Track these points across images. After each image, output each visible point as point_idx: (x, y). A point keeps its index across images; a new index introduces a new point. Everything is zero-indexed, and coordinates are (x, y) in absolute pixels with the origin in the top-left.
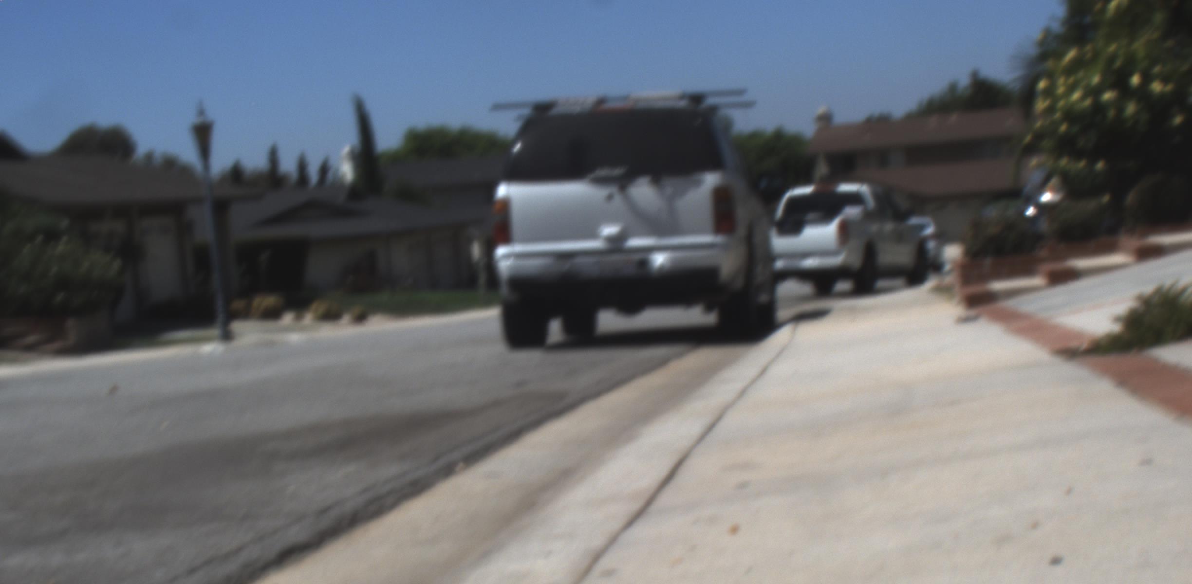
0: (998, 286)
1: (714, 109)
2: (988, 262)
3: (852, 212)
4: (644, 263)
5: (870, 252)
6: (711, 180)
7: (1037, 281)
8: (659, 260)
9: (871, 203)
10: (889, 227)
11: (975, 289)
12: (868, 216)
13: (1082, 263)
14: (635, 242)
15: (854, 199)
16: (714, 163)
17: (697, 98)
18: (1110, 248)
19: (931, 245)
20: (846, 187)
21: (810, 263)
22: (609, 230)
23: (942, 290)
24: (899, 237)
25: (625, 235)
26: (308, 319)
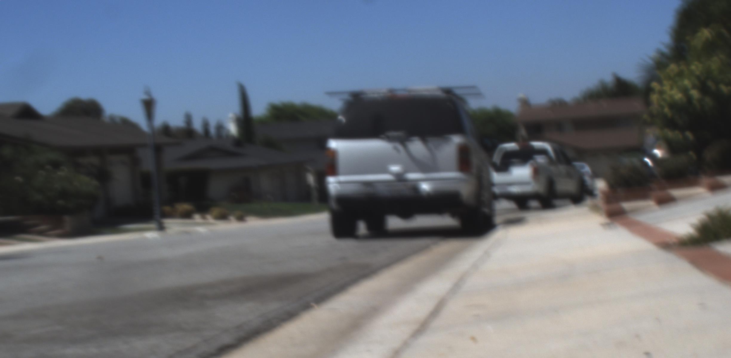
0: (626, 205)
3: (541, 160)
4: (415, 189)
5: (551, 184)
6: (457, 140)
7: (651, 203)
8: (425, 187)
9: (552, 155)
10: (562, 168)
11: (614, 207)
12: (551, 161)
13: (676, 192)
14: (412, 176)
15: (543, 152)
16: (459, 129)
17: (448, 91)
18: (693, 183)
19: (587, 179)
20: (537, 144)
21: (515, 190)
22: (395, 168)
24: (569, 175)
25: (407, 171)
26: (210, 218)
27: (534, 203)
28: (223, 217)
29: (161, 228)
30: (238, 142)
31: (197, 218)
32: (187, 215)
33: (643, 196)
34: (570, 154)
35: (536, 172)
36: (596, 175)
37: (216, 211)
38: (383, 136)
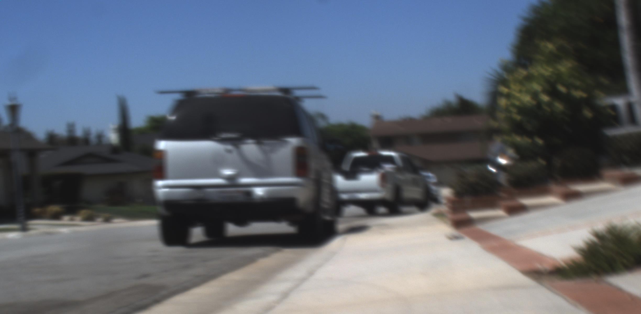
0: (474, 214)
1: (298, 99)
2: (468, 199)
3: (388, 167)
4: (249, 194)
5: (397, 190)
6: (294, 141)
7: (500, 212)
8: (259, 192)
9: (399, 162)
10: (409, 176)
11: (460, 216)
12: (399, 170)
13: (527, 201)
14: (245, 180)
15: (390, 160)
16: (297, 132)
17: (286, 91)
18: (544, 192)
19: (434, 188)
20: (386, 153)
21: (363, 196)
22: (228, 172)
23: (439, 215)
24: (415, 183)
25: (238, 175)
26: (78, 220)
27: (382, 210)
28: (90, 219)
29: (24, 229)
30: (114, 150)
31: (66, 219)
32: (56, 216)
33: (491, 205)
34: (417, 163)
35: (384, 178)
36: (440, 183)
37: (84, 212)
38: (216, 138)
